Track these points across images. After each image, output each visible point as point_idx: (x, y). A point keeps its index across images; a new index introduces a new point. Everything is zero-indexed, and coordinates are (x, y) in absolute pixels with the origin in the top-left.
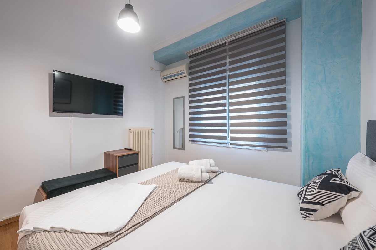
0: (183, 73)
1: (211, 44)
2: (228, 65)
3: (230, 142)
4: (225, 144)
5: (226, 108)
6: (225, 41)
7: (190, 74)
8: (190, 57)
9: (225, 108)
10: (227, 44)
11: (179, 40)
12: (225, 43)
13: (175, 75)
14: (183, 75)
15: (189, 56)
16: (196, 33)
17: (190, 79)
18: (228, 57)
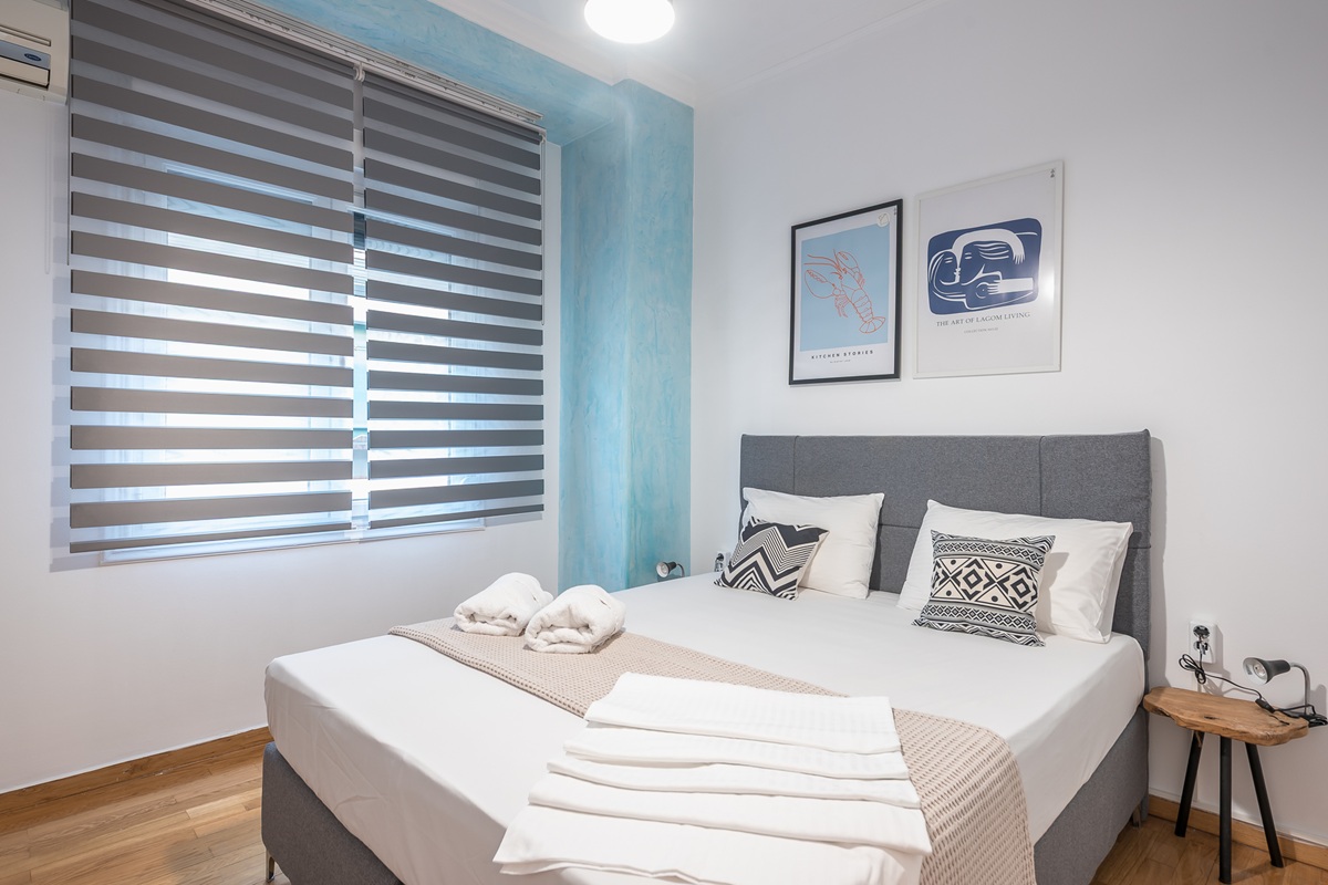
0: (33, 59)
1: (299, 26)
2: (358, 169)
3: (367, 516)
4: (347, 526)
5: (349, 362)
6: (354, 58)
7: (76, 87)
9: (343, 362)
10: (361, 76)
12: (350, 66)
14: (38, 75)
17: (78, 127)
18: (357, 133)
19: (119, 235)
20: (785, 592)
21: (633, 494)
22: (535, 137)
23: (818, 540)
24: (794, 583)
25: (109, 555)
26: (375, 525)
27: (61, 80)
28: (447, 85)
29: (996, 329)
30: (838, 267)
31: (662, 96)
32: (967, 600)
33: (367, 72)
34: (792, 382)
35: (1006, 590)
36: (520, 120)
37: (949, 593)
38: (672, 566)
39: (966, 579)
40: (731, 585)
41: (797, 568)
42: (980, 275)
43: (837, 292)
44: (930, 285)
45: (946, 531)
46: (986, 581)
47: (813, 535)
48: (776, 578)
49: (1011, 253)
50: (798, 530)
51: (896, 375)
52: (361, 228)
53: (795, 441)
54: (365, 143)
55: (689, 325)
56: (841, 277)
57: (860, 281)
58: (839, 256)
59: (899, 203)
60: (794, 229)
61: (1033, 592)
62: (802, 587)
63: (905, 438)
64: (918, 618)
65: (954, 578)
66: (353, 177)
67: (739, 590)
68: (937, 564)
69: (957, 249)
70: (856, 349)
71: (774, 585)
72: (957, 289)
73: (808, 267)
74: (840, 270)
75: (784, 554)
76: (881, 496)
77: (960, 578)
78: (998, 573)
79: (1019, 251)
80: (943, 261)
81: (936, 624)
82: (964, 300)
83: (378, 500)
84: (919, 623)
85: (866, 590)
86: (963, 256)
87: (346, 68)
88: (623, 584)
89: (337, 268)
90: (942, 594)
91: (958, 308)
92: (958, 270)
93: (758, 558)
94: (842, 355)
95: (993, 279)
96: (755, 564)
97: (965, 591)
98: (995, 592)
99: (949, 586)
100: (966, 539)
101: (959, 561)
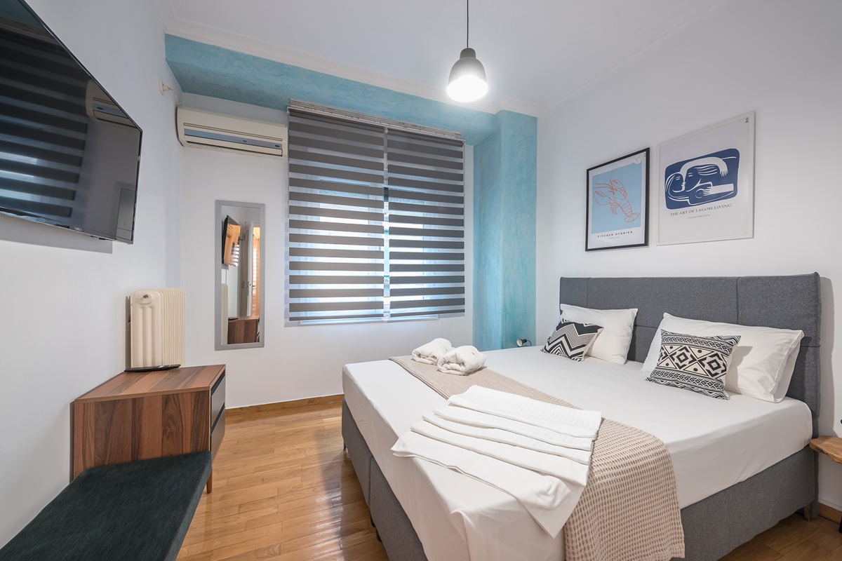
0: (278, 146)
1: (362, 117)
2: (386, 169)
3: (389, 312)
4: (382, 315)
5: (382, 249)
6: (384, 124)
7: (291, 154)
8: (293, 113)
9: (380, 249)
10: (387, 131)
11: (289, 63)
12: (382, 128)
13: (245, 142)
14: (278, 152)
15: (291, 110)
16: (341, 79)
17: (292, 168)
18: (385, 155)
19: (304, 206)
20: (576, 357)
21: (504, 305)
22: (460, 144)
23: (597, 332)
24: (582, 353)
25: (302, 322)
26: (392, 315)
27: (286, 152)
28: (420, 128)
29: (709, 215)
30: (612, 188)
31: (520, 114)
32: (678, 369)
33: (389, 129)
34: (587, 250)
35: (704, 366)
36: (453, 138)
37: (667, 364)
38: (524, 341)
39: (678, 357)
40: (549, 352)
41: (584, 346)
42: (698, 185)
43: (612, 202)
44: (667, 193)
45: (669, 330)
46: (690, 359)
47: (594, 329)
48: (571, 350)
49: (718, 170)
50: (585, 326)
51: (646, 244)
52: (387, 193)
53: (588, 281)
54: (388, 159)
55: (535, 223)
56: (614, 194)
57: (625, 194)
58: (613, 183)
59: (647, 150)
60: (588, 170)
61: (723, 368)
62: (588, 355)
63: (650, 278)
64: (649, 377)
65: (671, 356)
66: (384, 173)
67: (553, 355)
68: (662, 348)
69: (683, 172)
70: (622, 231)
71: (570, 353)
72: (684, 194)
73: (596, 190)
74: (613, 190)
75: (576, 338)
76: (637, 310)
77: (675, 357)
78: (699, 355)
79: (724, 169)
80: (674, 179)
81: (659, 381)
82: (688, 200)
83: (394, 305)
84: (649, 380)
85: (624, 360)
86: (687, 175)
87: (381, 129)
88: (500, 346)
89: (378, 211)
90: (664, 364)
91: (685, 205)
92: (684, 183)
93: (563, 339)
94: (614, 234)
95: (706, 187)
96: (561, 342)
97: (677, 364)
98: (696, 366)
99: (668, 361)
100: (681, 335)
101: (675, 347)
